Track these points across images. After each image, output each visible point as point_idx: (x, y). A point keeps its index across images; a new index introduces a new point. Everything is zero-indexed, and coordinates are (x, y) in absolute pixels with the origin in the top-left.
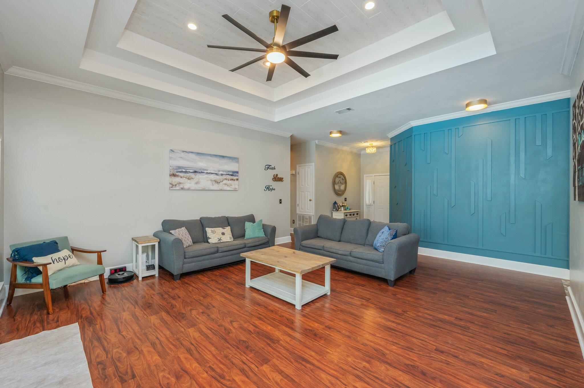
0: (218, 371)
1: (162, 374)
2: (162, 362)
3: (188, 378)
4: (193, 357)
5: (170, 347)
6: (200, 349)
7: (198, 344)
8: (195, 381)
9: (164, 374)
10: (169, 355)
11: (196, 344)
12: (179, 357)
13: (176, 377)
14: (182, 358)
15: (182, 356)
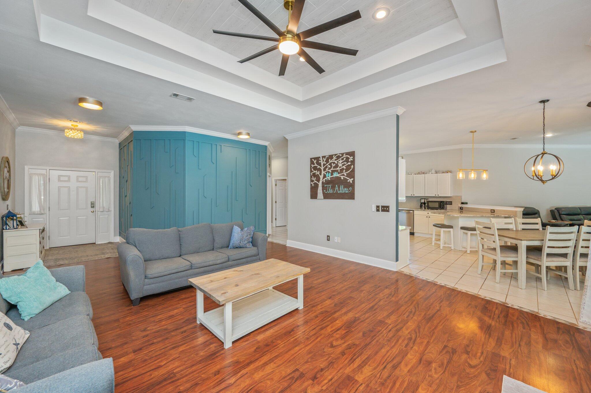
0: (407, 342)
1: (435, 375)
2: (423, 382)
3: (425, 357)
4: (402, 361)
5: (399, 386)
6: (388, 359)
7: (382, 363)
8: (424, 352)
9: (434, 373)
10: (411, 381)
11: (382, 365)
12: (409, 371)
13: (429, 365)
14: (408, 369)
15: (406, 370)
